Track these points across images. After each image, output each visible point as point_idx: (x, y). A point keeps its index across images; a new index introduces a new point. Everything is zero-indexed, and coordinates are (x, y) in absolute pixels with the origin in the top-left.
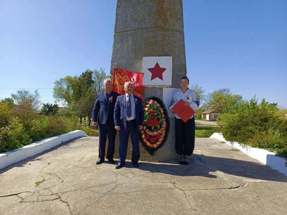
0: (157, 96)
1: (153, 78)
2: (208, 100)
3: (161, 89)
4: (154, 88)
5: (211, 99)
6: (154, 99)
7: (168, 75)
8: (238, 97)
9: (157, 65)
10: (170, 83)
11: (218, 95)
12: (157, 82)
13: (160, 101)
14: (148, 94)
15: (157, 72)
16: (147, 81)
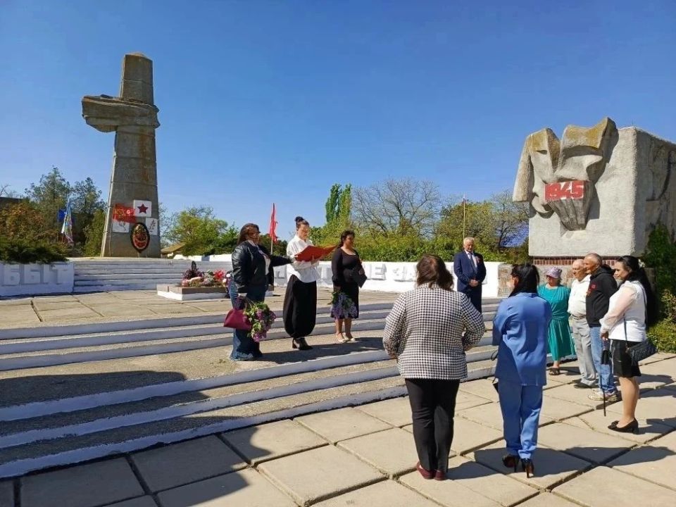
0: (143, 222)
1: (141, 212)
2: (172, 226)
3: (144, 218)
4: (140, 218)
5: (178, 225)
6: (141, 224)
7: (149, 212)
8: (221, 223)
9: (143, 205)
10: (150, 216)
11: (189, 218)
12: (143, 214)
13: (144, 225)
14: (138, 221)
15: (143, 209)
16: (137, 213)
